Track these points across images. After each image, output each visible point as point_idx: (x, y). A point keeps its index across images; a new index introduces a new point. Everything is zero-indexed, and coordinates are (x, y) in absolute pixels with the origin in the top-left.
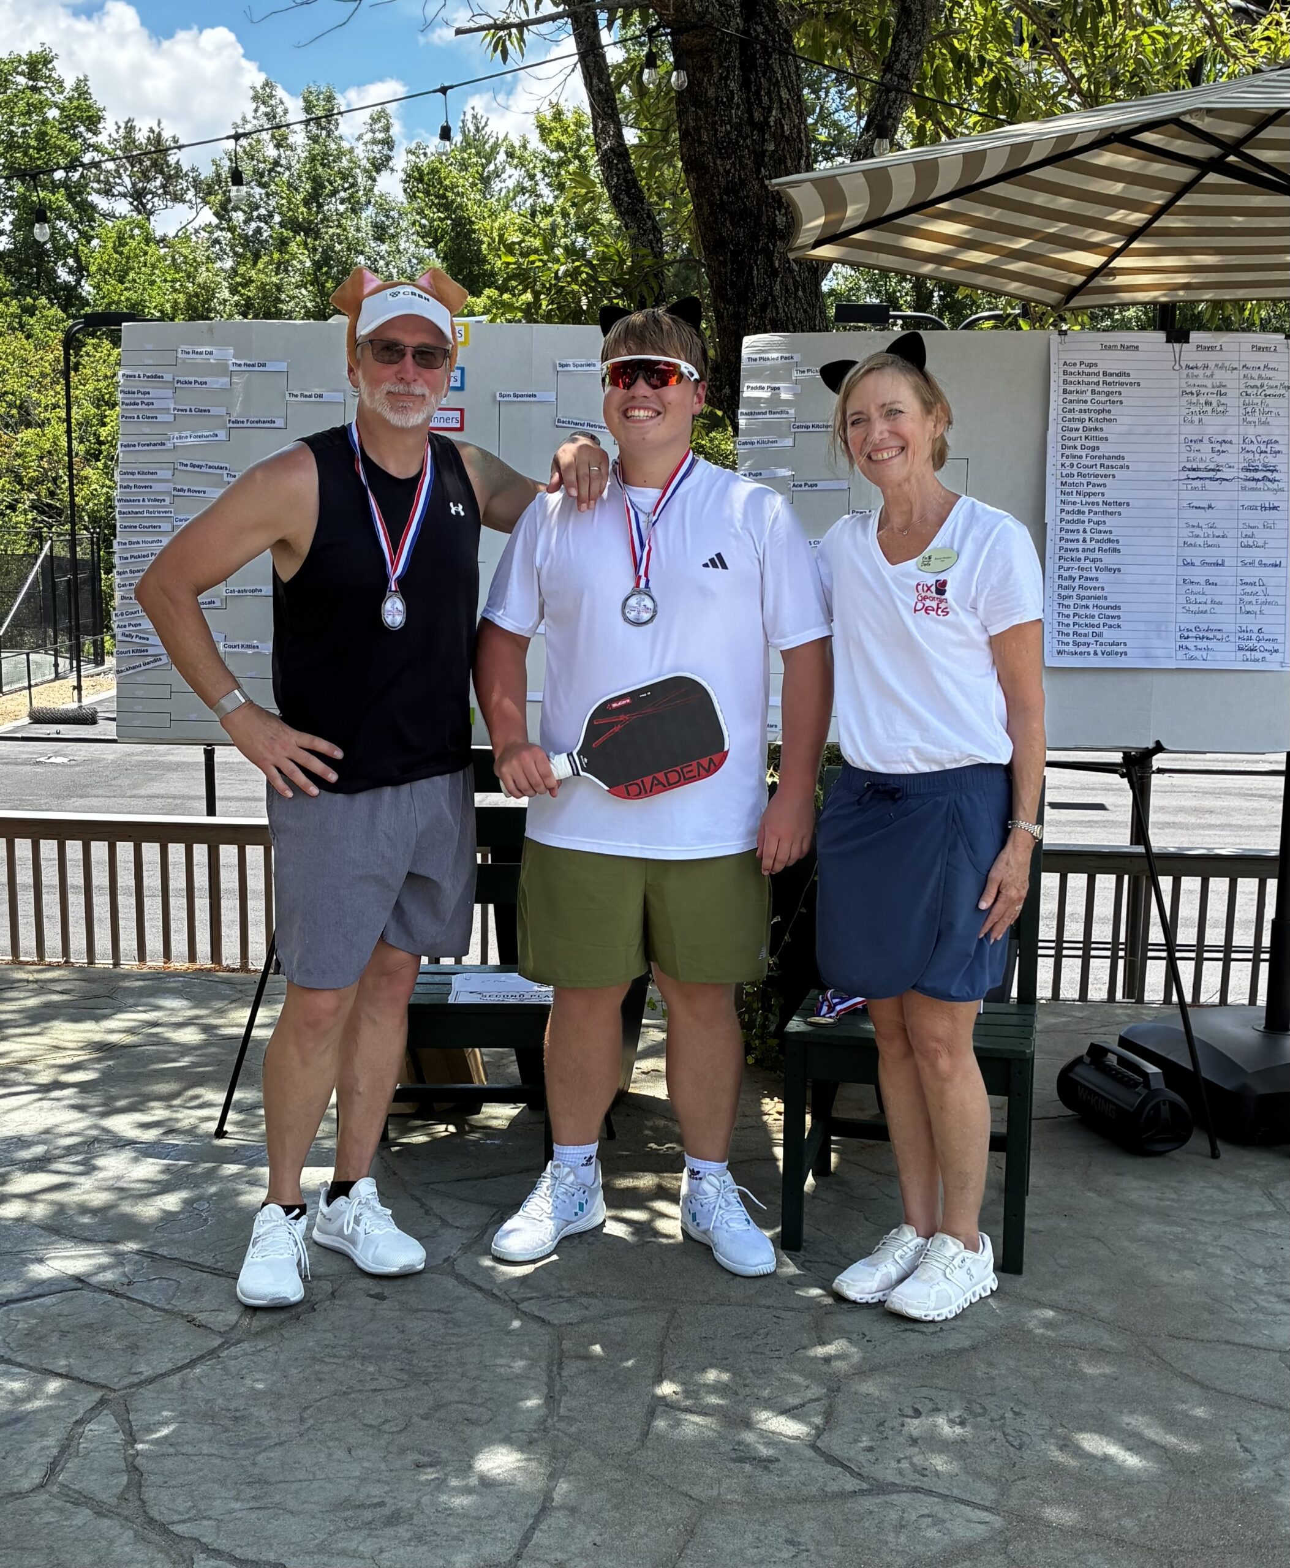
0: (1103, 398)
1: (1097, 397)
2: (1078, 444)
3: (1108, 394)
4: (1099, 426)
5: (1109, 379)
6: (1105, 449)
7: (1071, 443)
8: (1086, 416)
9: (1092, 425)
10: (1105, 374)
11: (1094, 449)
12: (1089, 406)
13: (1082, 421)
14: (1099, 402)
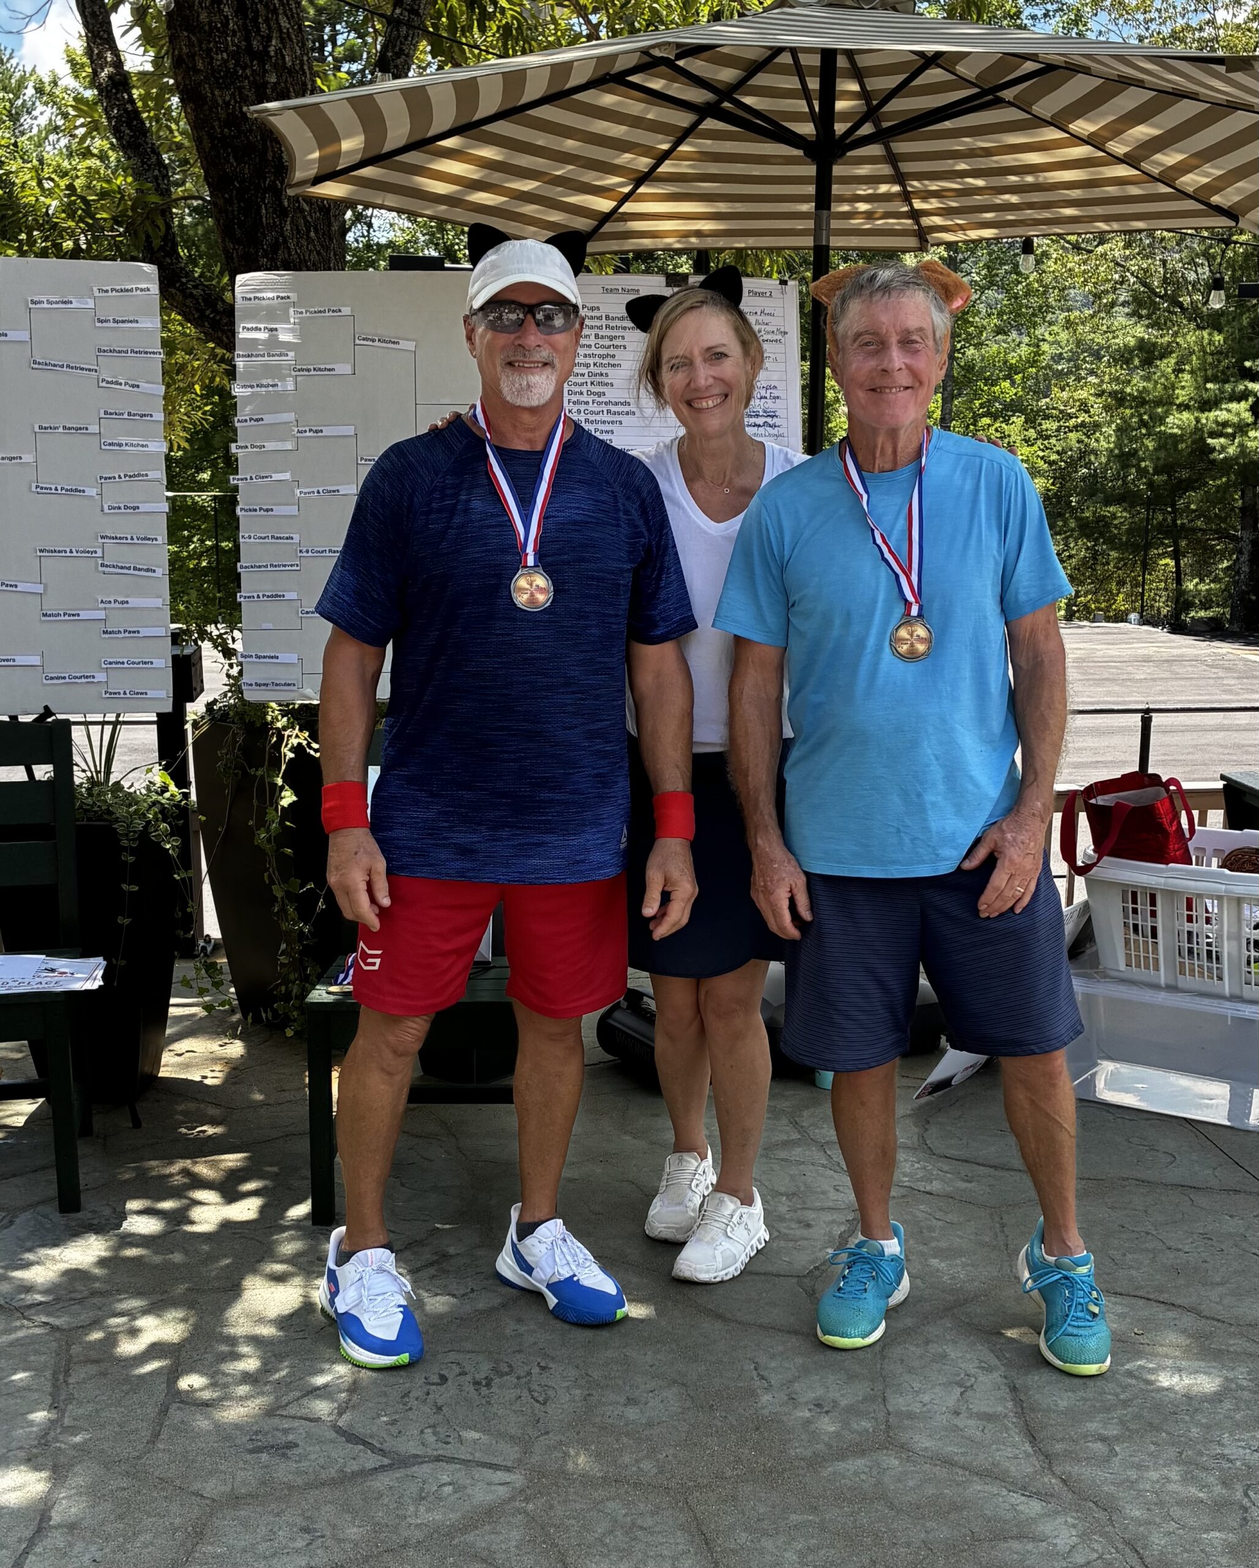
0: (607, 343)
1: (601, 342)
2: (584, 389)
3: (611, 338)
4: (604, 371)
5: (612, 324)
6: (611, 394)
7: (577, 389)
8: (591, 361)
9: (597, 370)
10: (607, 317)
11: (599, 394)
12: (593, 351)
13: (587, 366)
14: (604, 347)
